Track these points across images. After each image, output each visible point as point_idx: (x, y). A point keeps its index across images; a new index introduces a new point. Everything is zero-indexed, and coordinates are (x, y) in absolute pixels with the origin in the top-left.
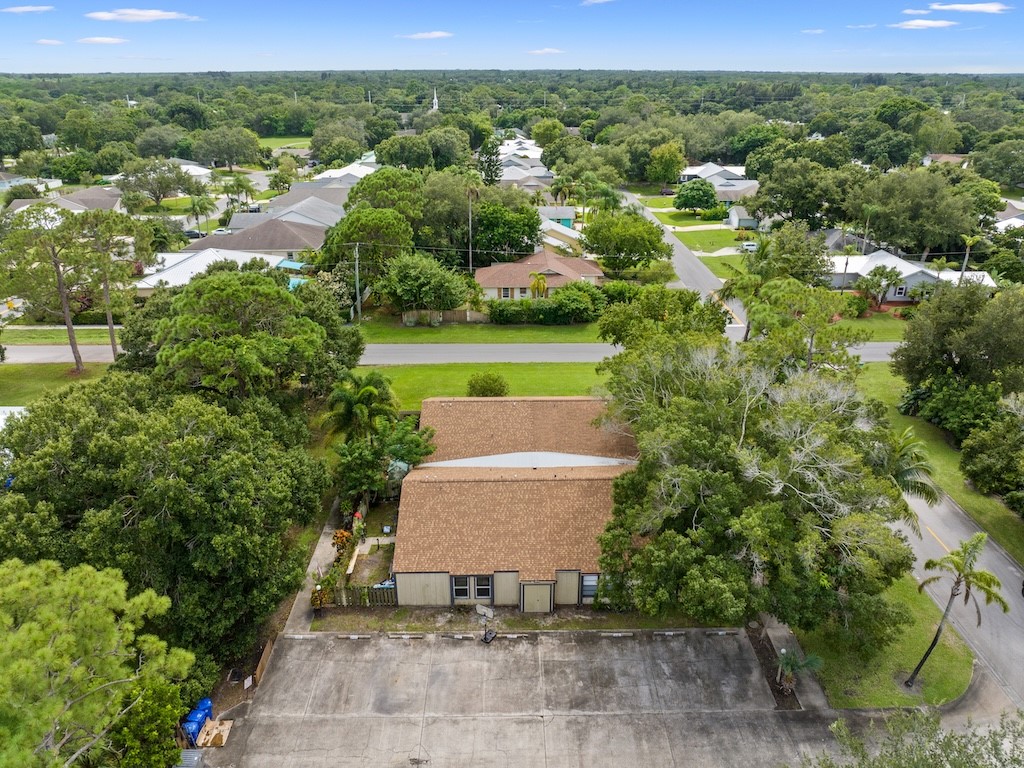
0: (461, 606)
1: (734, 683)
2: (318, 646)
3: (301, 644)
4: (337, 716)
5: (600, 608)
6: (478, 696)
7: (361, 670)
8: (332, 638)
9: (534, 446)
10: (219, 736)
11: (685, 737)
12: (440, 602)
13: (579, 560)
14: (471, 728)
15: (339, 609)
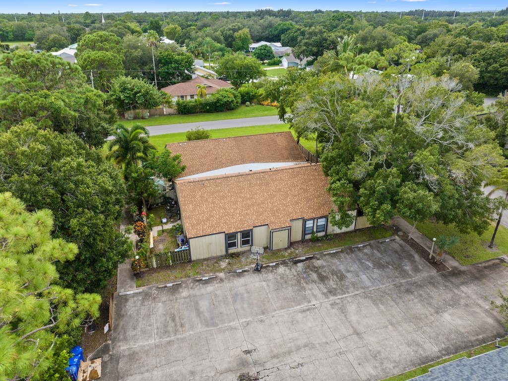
0: (233, 254)
1: (408, 263)
2: (146, 296)
3: (133, 297)
4: (179, 337)
5: (315, 240)
6: (268, 302)
7: (183, 304)
8: (154, 288)
9: (243, 161)
10: (94, 372)
11: (401, 298)
12: (219, 254)
13: (302, 212)
14: (274, 323)
15: (152, 270)
